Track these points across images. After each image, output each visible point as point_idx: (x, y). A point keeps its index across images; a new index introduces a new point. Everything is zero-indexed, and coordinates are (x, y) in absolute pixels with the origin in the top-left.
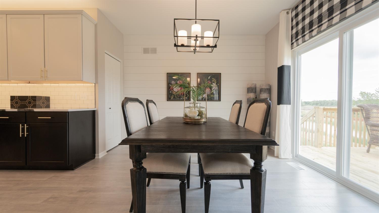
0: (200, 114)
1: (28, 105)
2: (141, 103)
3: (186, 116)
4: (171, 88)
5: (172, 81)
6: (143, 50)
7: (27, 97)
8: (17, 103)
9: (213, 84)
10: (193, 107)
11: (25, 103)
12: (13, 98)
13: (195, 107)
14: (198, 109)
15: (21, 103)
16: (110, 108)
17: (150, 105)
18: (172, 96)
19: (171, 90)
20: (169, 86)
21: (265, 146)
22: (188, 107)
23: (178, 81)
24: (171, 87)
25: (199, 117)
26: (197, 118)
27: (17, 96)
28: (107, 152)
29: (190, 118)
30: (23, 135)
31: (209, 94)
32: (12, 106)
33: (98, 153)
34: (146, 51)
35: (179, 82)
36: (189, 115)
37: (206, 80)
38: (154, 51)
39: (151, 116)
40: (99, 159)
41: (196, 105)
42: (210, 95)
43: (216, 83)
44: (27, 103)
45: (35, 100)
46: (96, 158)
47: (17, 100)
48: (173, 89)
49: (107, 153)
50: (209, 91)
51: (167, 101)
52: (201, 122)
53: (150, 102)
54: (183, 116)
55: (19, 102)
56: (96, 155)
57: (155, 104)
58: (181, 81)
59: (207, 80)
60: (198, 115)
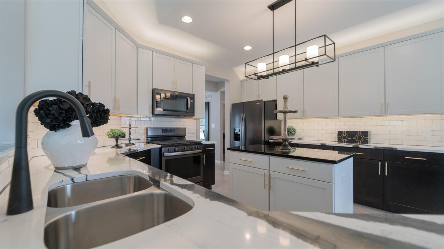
1: (357, 140)
7: (357, 132)
8: (344, 138)
11: (354, 138)
12: (340, 133)
15: (350, 138)
27: (345, 132)
32: (339, 141)
44: (356, 138)
47: (345, 135)
55: (347, 136)
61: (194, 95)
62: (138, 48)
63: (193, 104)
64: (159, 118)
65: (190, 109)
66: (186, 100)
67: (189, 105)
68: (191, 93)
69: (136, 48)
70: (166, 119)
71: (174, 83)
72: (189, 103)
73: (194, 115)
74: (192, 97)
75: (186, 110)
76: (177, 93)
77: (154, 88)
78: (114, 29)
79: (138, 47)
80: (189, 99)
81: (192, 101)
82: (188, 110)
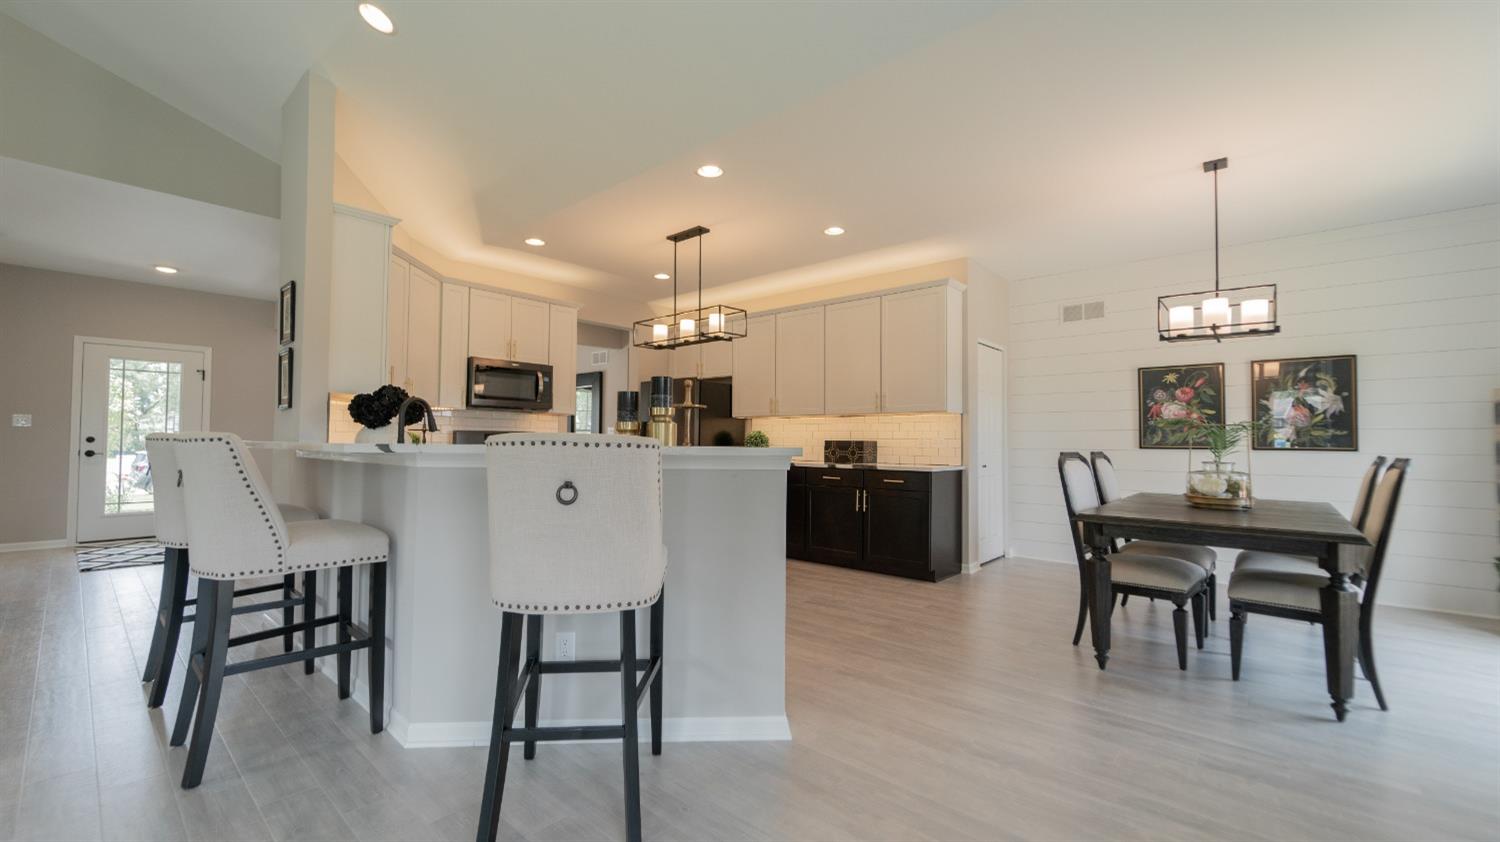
0: (1233, 488)
1: (850, 458)
2: (1084, 460)
3: (1193, 490)
4: (1152, 410)
5: (1154, 391)
6: (1062, 311)
7: (849, 443)
8: (834, 452)
9: (1321, 391)
10: (1214, 473)
11: (846, 453)
12: (828, 444)
13: (1218, 472)
14: (1226, 477)
15: (839, 453)
16: (985, 466)
17: (1100, 463)
18: (1157, 434)
19: (1152, 417)
20: (1145, 403)
21: (1347, 546)
22: (1200, 472)
23: (1176, 389)
24: (1151, 408)
25: (1230, 496)
26: (1224, 496)
27: (837, 441)
28: (982, 565)
29: (1203, 495)
30: (861, 508)
31: (1302, 428)
32: (828, 459)
33: (967, 563)
34: (1071, 313)
35: (1183, 392)
36: (1200, 488)
37: (1291, 381)
38: (1096, 310)
39: (1102, 484)
40: (969, 575)
41: (1222, 467)
42: (1309, 431)
43: (1334, 389)
44: (848, 453)
45: (861, 449)
46: (963, 572)
47: (837, 448)
48: (1159, 414)
49: (980, 568)
50: (1305, 416)
51: (1141, 447)
52: (1236, 506)
53: (1100, 457)
54: (1185, 492)
55: (840, 450)
56: (963, 565)
57: (1109, 461)
58: (1187, 390)
59: (1293, 382)
60: (1227, 491)
61: (552, 367)
62: (442, 283)
63: (549, 386)
64: (478, 413)
65: (543, 395)
66: (534, 378)
67: (541, 388)
68: (546, 364)
69: (438, 283)
70: (495, 414)
71: (511, 346)
72: (541, 383)
73: (551, 407)
74: (548, 371)
75: (534, 398)
76: (514, 365)
77: (471, 355)
78: (406, 265)
79: (442, 281)
80: (540, 375)
81: (547, 380)
82: (539, 396)
